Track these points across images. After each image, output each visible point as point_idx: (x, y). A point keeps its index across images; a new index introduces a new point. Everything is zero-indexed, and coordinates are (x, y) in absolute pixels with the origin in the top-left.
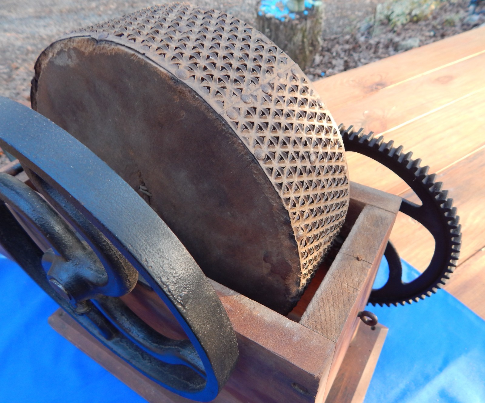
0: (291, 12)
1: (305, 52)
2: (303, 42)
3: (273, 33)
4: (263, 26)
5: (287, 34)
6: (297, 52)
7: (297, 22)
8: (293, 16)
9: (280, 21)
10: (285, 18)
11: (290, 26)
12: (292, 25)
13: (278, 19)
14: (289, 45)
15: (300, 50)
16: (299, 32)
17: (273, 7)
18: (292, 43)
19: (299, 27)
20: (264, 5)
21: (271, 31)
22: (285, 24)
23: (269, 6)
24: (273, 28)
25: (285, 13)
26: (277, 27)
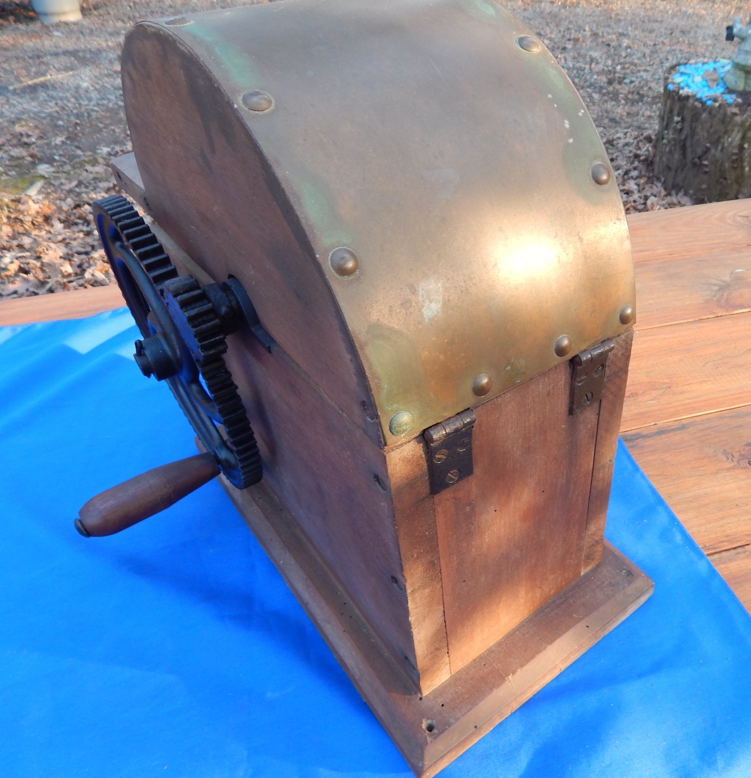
0: (730, 91)
1: (743, 168)
2: (741, 148)
3: (687, 125)
4: (671, 111)
5: (712, 130)
6: (727, 165)
7: (735, 110)
8: (730, 99)
9: (703, 104)
10: (715, 100)
11: (720, 116)
12: (725, 115)
13: (700, 100)
14: (713, 151)
15: (734, 162)
16: (736, 129)
17: (698, 79)
18: (720, 148)
19: (738, 119)
20: (682, 74)
21: (683, 120)
22: (710, 111)
23: (689, 75)
24: (688, 115)
25: (718, 91)
26: (696, 116)
